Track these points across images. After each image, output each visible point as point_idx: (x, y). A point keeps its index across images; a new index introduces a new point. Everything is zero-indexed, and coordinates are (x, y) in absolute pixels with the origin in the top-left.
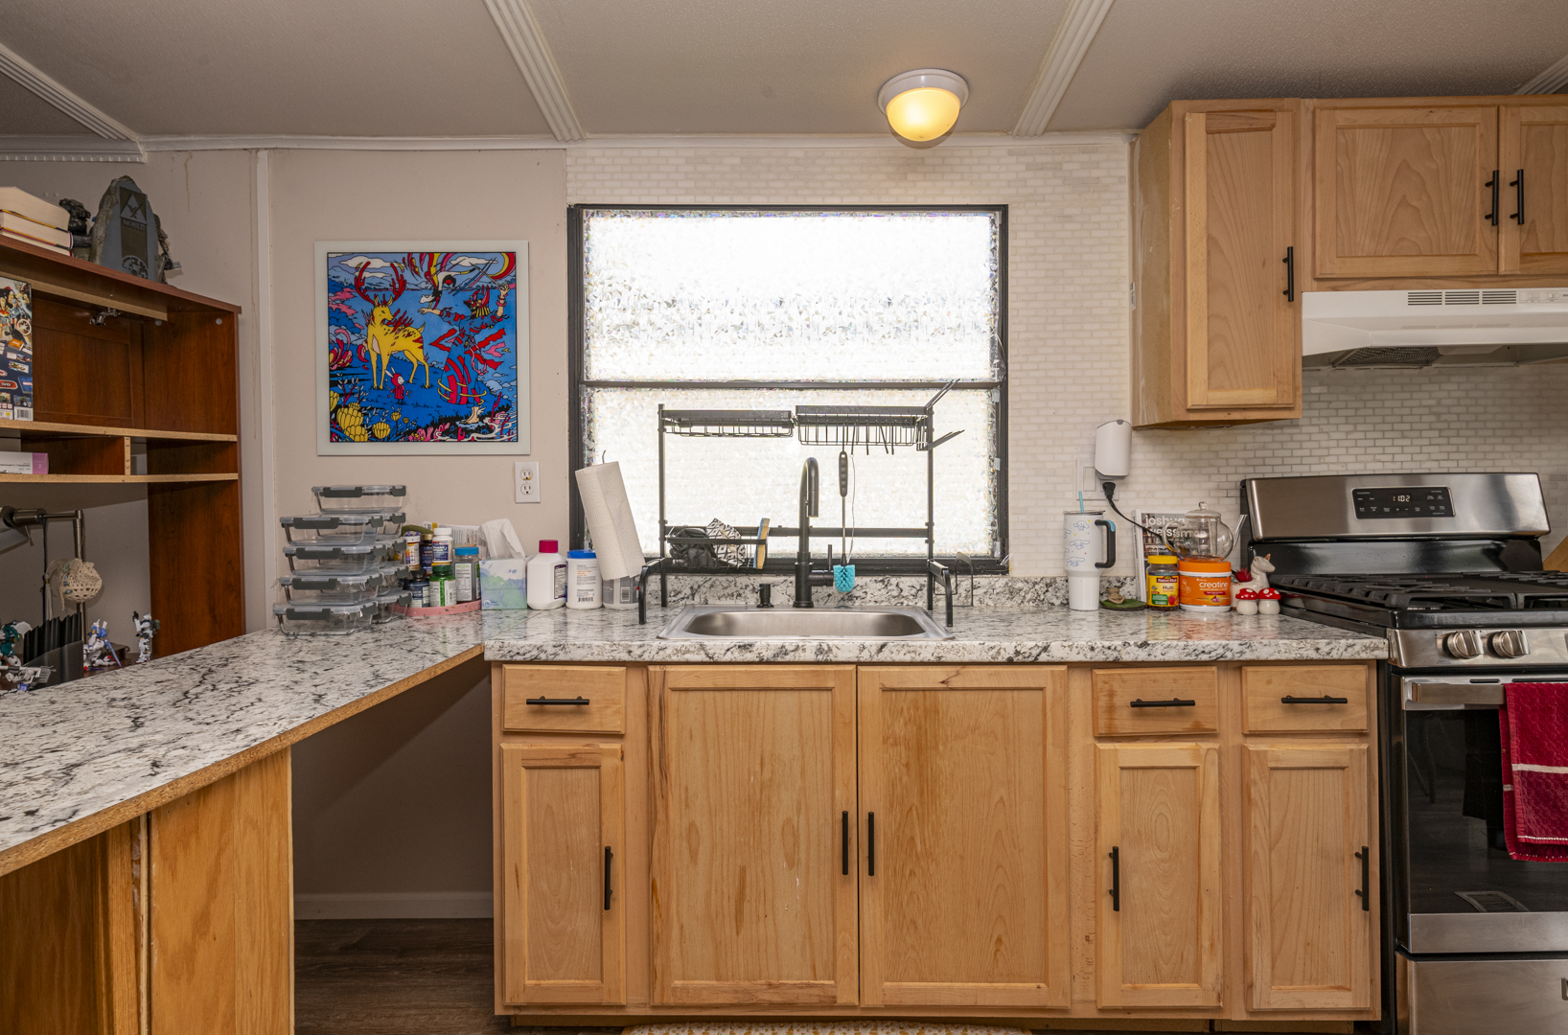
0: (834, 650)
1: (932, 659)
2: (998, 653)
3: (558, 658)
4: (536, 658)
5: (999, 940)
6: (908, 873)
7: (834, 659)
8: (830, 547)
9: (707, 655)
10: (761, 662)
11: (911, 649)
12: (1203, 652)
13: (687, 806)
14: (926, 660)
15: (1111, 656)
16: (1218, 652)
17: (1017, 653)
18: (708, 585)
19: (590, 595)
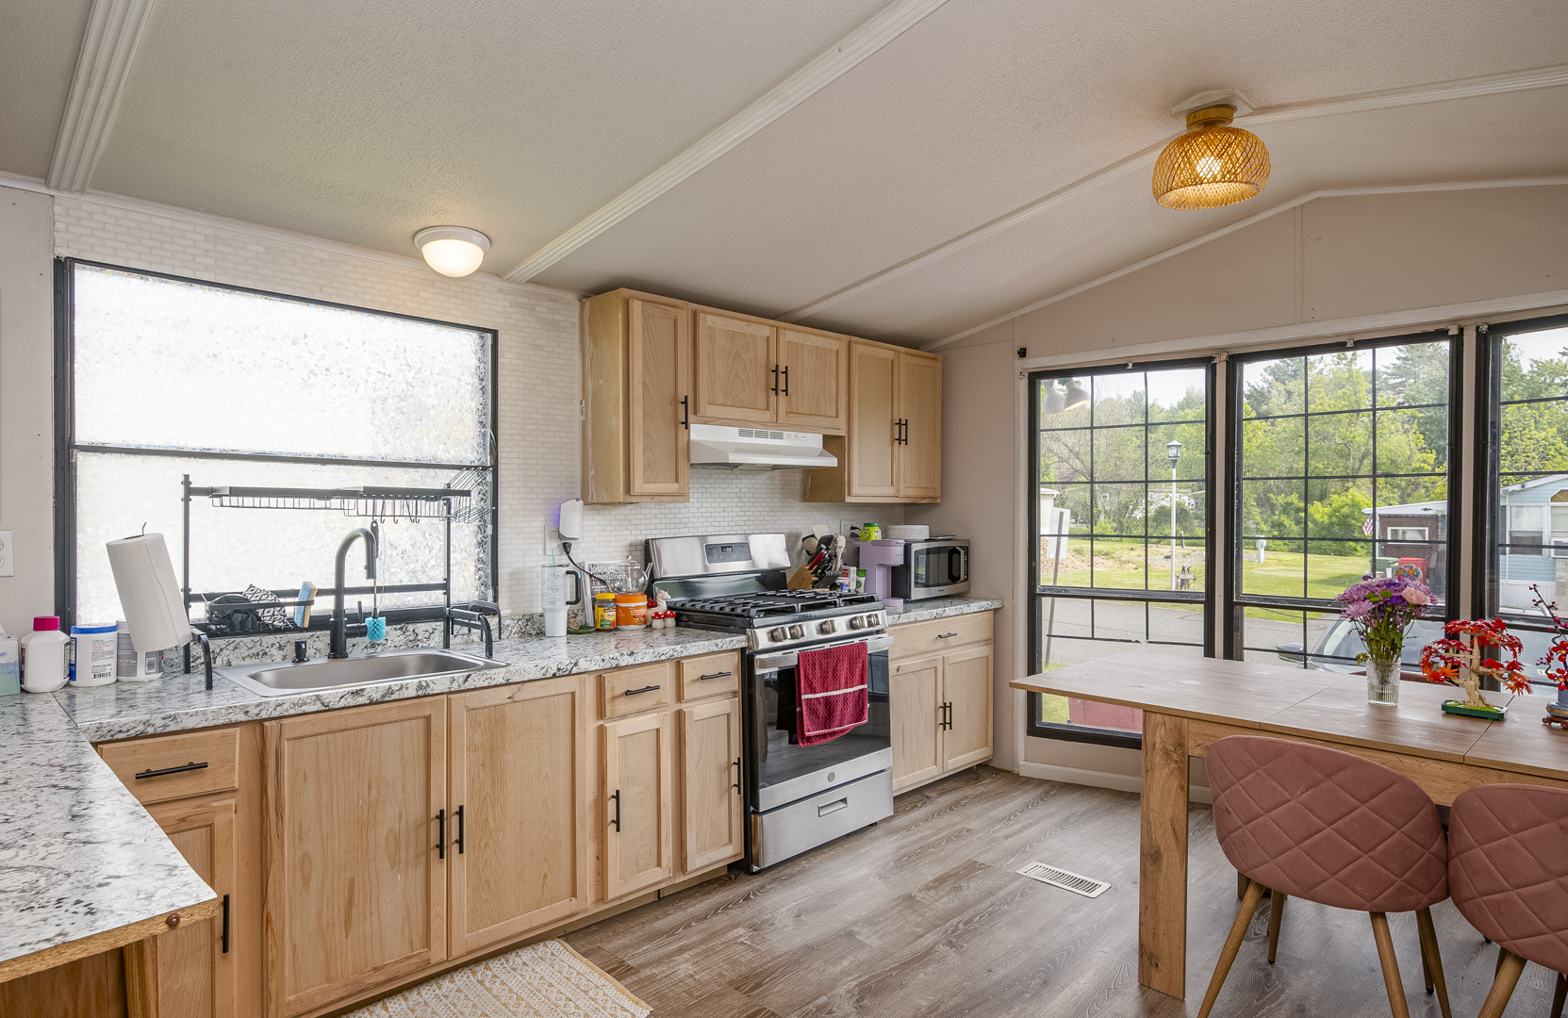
0: (431, 684)
1: (503, 682)
2: (547, 671)
3: (167, 730)
4: (142, 733)
5: (545, 876)
6: (483, 846)
7: (431, 693)
8: (360, 603)
9: (323, 704)
10: (371, 703)
11: (488, 676)
12: (663, 654)
13: (300, 839)
14: (499, 683)
15: (614, 663)
17: (559, 669)
18: (231, 647)
19: (108, 670)
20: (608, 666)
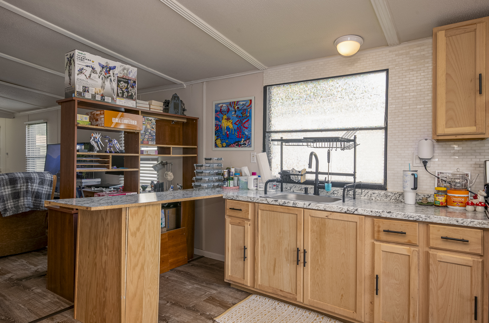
0: (297, 204)
1: (323, 209)
2: (342, 209)
3: (237, 199)
4: (232, 199)
5: (342, 295)
6: (316, 269)
7: (297, 206)
8: (326, 178)
9: (267, 202)
10: (280, 205)
11: (317, 206)
12: (411, 217)
13: (263, 240)
14: (321, 209)
15: (378, 215)
16: (416, 218)
17: (348, 210)
18: (294, 187)
19: (262, 187)
20: (374, 215)
